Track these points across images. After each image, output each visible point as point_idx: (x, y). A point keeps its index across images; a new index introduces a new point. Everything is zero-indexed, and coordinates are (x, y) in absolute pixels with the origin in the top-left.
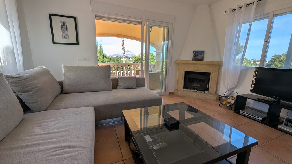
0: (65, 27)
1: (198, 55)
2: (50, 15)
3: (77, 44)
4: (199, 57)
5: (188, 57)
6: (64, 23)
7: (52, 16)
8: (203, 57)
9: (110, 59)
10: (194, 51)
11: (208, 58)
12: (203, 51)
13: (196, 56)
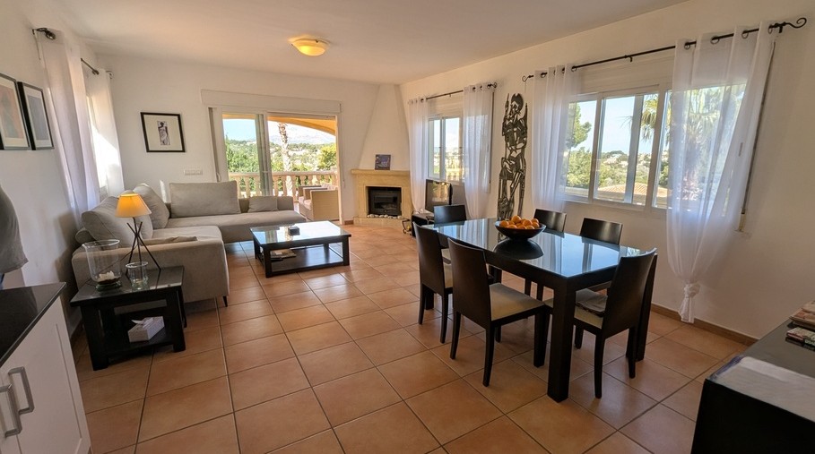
0: (164, 128)
1: (383, 162)
2: (142, 114)
3: (184, 151)
4: (384, 164)
5: (368, 164)
6: (162, 124)
7: (145, 116)
8: (389, 164)
9: (245, 157)
10: (377, 156)
11: (395, 166)
12: (389, 156)
13: (380, 163)
